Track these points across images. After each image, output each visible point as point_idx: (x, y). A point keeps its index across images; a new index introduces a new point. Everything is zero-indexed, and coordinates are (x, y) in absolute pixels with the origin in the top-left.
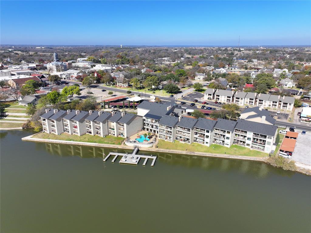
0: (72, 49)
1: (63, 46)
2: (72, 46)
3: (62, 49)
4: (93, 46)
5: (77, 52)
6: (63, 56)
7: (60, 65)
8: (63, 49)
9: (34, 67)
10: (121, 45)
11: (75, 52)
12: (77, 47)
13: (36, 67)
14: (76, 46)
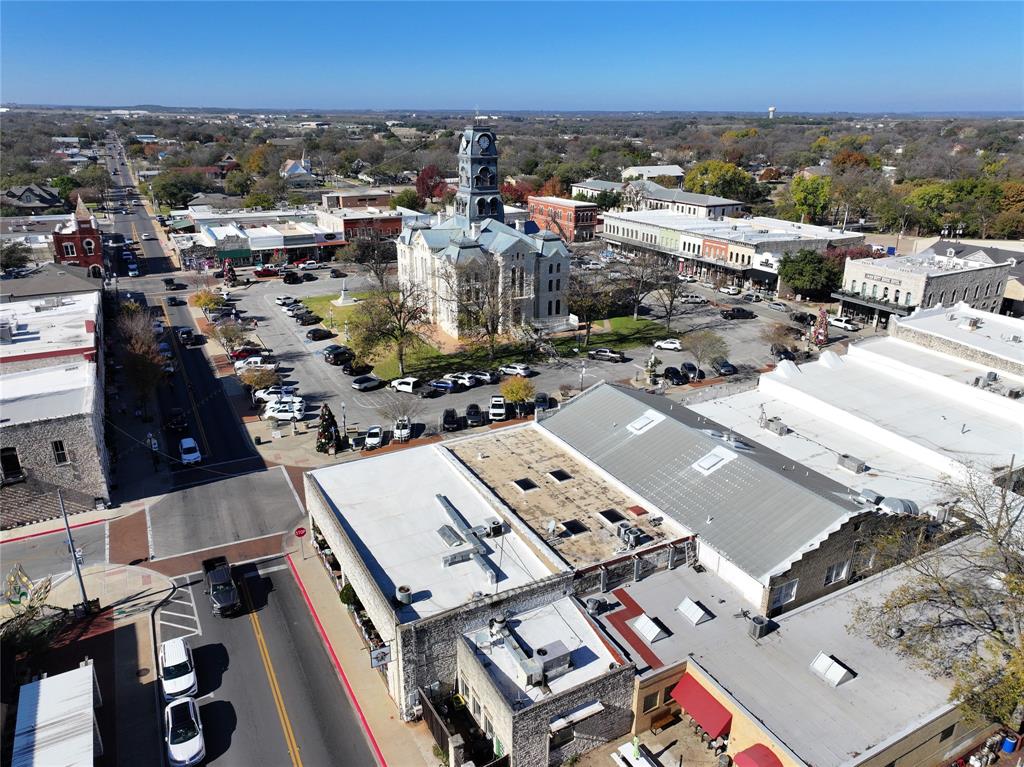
0: (586, 121)
1: (557, 112)
2: (584, 114)
3: (551, 122)
4: (651, 112)
5: (607, 133)
6: (549, 148)
7: (499, 258)
8: (556, 121)
9: (331, 236)
10: (771, 109)
11: (597, 133)
12: (601, 116)
13: (343, 240)
14: (597, 113)
